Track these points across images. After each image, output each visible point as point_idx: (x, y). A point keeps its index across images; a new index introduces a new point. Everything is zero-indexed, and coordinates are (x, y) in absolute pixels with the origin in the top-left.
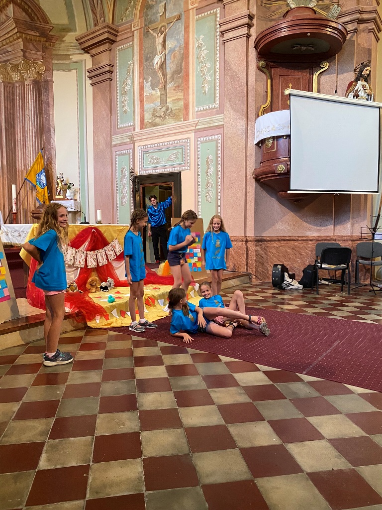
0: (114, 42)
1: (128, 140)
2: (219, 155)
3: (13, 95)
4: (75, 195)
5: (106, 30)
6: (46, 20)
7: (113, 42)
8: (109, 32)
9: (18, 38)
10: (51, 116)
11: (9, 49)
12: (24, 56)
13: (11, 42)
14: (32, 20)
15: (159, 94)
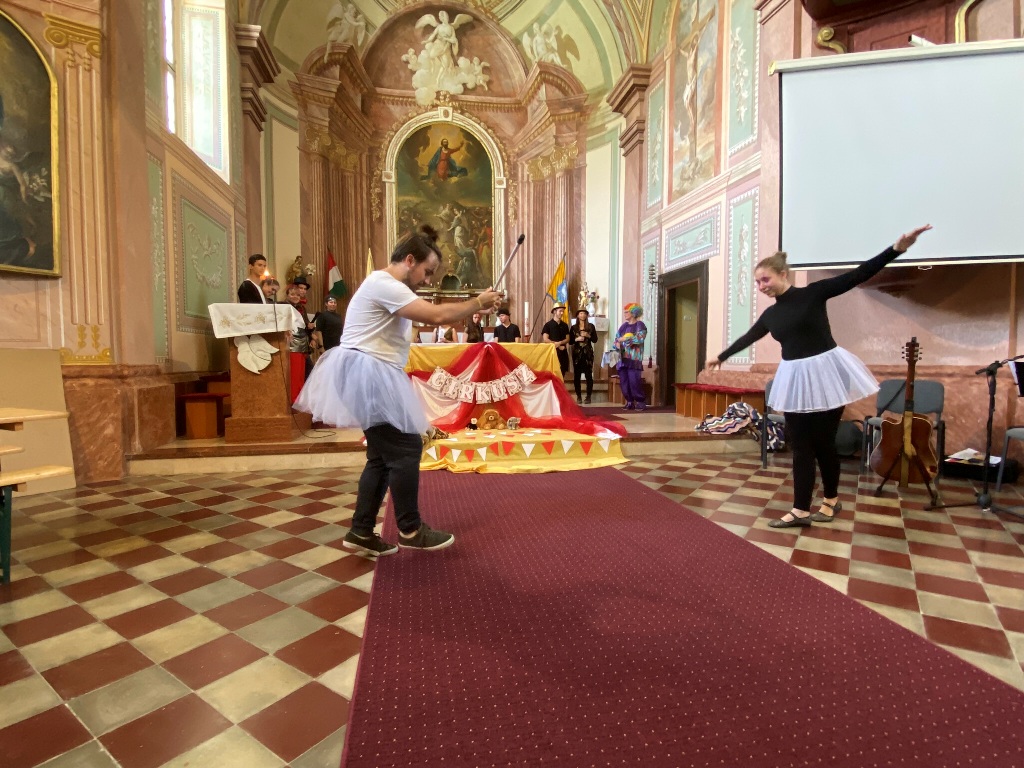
0: (646, 86)
1: (656, 224)
2: (756, 223)
3: (543, 194)
4: (603, 309)
5: (630, 75)
6: (580, 89)
7: (644, 87)
8: (634, 76)
9: (551, 123)
10: (582, 212)
11: (541, 140)
12: (557, 144)
13: (543, 131)
14: (566, 95)
15: (688, 143)
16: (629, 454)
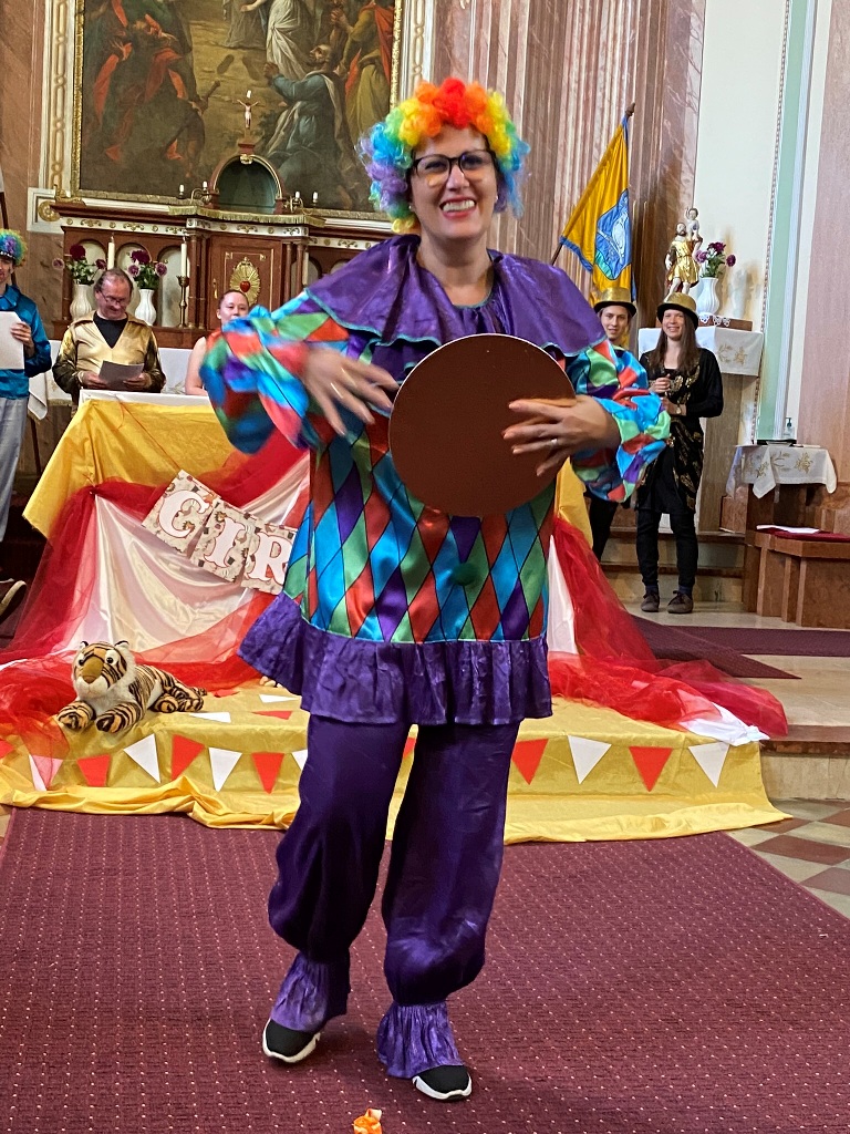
16: (786, 797)
